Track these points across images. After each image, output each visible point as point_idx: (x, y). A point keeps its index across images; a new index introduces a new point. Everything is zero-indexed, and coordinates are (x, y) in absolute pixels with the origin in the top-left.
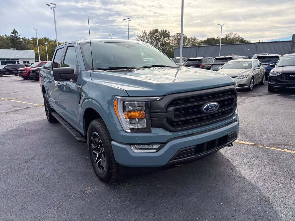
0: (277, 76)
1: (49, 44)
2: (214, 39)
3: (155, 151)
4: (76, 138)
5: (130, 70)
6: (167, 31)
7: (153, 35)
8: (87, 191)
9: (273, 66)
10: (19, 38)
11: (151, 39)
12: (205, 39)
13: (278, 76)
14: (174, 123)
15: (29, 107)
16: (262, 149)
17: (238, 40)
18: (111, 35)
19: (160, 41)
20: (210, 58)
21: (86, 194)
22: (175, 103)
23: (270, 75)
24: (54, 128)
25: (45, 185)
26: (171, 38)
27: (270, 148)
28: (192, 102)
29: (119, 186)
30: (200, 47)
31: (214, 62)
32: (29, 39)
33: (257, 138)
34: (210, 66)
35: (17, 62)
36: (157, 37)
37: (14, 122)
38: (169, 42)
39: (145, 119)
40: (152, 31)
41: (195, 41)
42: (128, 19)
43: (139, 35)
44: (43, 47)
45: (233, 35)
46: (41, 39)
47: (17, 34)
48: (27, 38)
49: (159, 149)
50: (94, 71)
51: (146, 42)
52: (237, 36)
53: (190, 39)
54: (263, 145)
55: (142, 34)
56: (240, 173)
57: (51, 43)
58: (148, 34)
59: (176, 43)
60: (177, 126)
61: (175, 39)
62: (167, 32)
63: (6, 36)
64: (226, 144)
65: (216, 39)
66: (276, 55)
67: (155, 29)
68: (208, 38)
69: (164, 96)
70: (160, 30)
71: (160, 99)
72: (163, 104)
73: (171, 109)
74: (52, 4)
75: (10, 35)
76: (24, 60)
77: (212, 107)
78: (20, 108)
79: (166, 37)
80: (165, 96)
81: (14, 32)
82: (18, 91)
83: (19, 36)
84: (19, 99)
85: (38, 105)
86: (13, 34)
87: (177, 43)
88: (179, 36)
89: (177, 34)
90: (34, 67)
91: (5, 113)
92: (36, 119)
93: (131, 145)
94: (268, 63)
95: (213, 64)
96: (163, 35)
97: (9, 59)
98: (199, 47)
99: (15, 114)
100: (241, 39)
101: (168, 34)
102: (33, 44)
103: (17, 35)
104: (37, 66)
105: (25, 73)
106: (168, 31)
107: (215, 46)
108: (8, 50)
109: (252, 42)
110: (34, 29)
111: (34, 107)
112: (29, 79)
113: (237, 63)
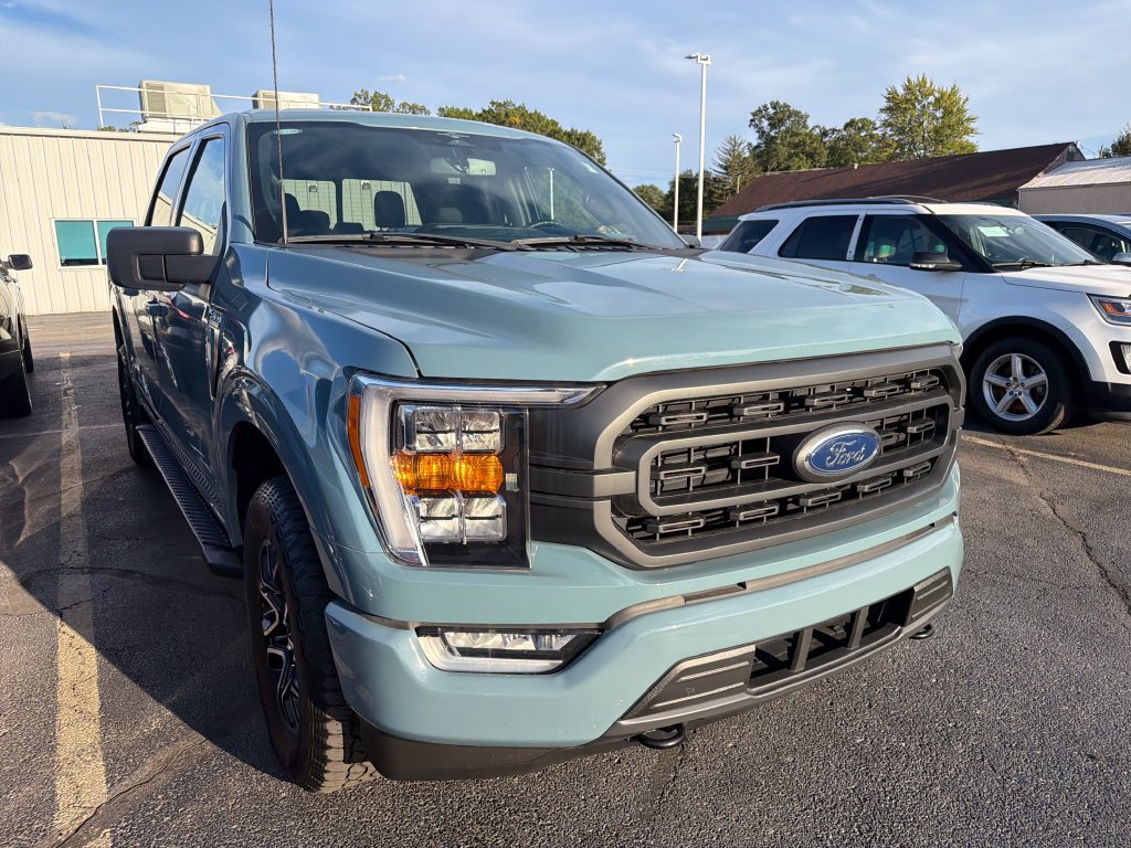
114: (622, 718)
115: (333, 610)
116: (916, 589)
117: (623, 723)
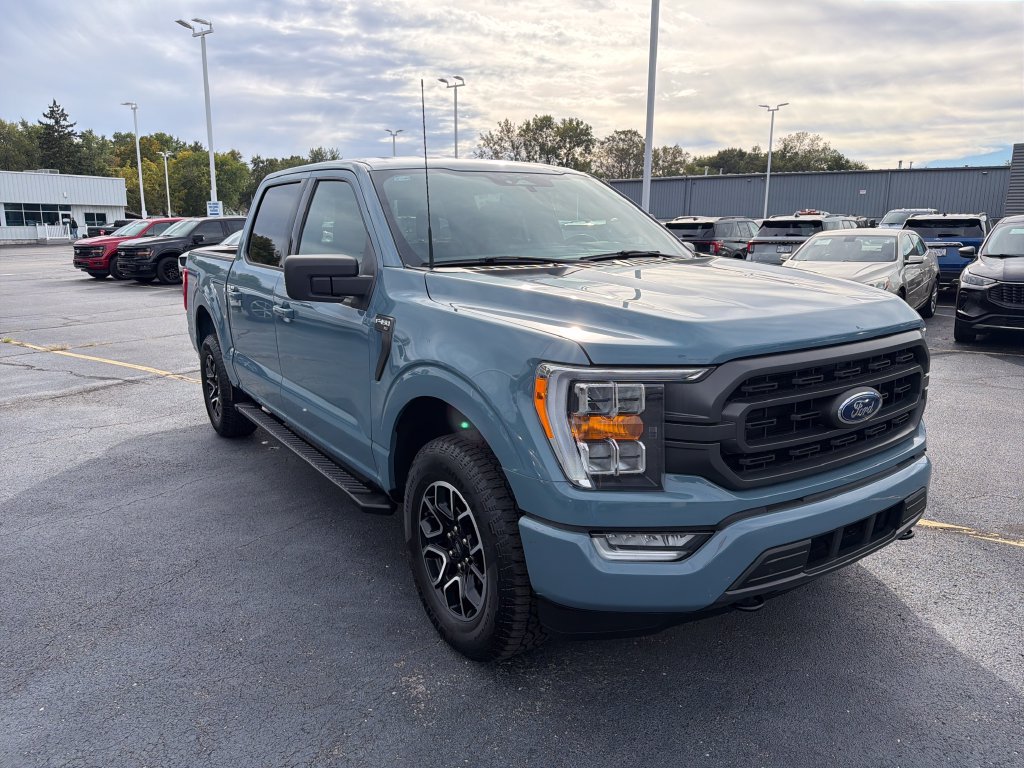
0: (986, 289)
1: (174, 157)
2: (742, 154)
3: (673, 555)
4: (351, 498)
5: (553, 267)
6: (582, 123)
7: (535, 134)
8: (415, 688)
9: (971, 257)
10: (70, 134)
11: (526, 149)
12: (713, 153)
13: (991, 289)
14: (742, 461)
15: (131, 378)
16: (988, 548)
17: (826, 160)
18: (394, 133)
19: (557, 156)
20: (743, 219)
21: (416, 700)
22: (750, 389)
23: (963, 285)
24: (239, 456)
25: (260, 666)
26: (595, 150)
27: (1015, 543)
28: (802, 387)
29: (524, 673)
30: (697, 182)
31: (760, 235)
32: (103, 138)
33: (958, 508)
34: (741, 246)
35: (64, 216)
36: (550, 144)
37: (92, 432)
38: (588, 160)
39: (641, 443)
40: (532, 124)
41: (678, 160)
42: (457, 78)
43: (485, 134)
44: (153, 166)
45: (807, 141)
46: (146, 138)
47: (65, 119)
48: (98, 133)
49: (690, 550)
50: (435, 269)
51: (512, 159)
52: (821, 145)
53: (661, 153)
54: (985, 533)
55: (496, 131)
56: (933, 631)
57: (180, 155)
58: (517, 132)
59: (613, 166)
60: (750, 471)
61: (610, 151)
62: (581, 127)
63: (24, 124)
64: (898, 532)
65: (750, 155)
66: (971, 216)
67: (541, 115)
68: (722, 149)
69: (715, 366)
70: (558, 121)
71: (701, 377)
72: (710, 393)
73: (737, 409)
74: (196, 20)
75: (41, 123)
76: (88, 211)
77: (865, 405)
78: (102, 383)
79: (578, 145)
80: (718, 365)
81: (55, 113)
82: (78, 318)
83: (71, 126)
84: (88, 348)
85: (164, 373)
86: (50, 118)
87: (616, 164)
88: (623, 140)
89: (615, 135)
90: (128, 235)
91: (53, 398)
92: (168, 423)
93: (593, 531)
94: (942, 244)
95: (754, 243)
96: (570, 137)
97: (36, 206)
98: (692, 179)
99: (87, 402)
100: (834, 157)
101: (586, 132)
102: (117, 155)
103: (63, 123)
104: (142, 234)
105: (98, 255)
106: (584, 123)
107: (748, 177)
108: (32, 173)
109: (871, 167)
110: (127, 104)
111: (151, 378)
112: (110, 276)
113: (846, 241)
114: (727, 590)
115: (524, 521)
116: (906, 501)
117: (729, 593)
